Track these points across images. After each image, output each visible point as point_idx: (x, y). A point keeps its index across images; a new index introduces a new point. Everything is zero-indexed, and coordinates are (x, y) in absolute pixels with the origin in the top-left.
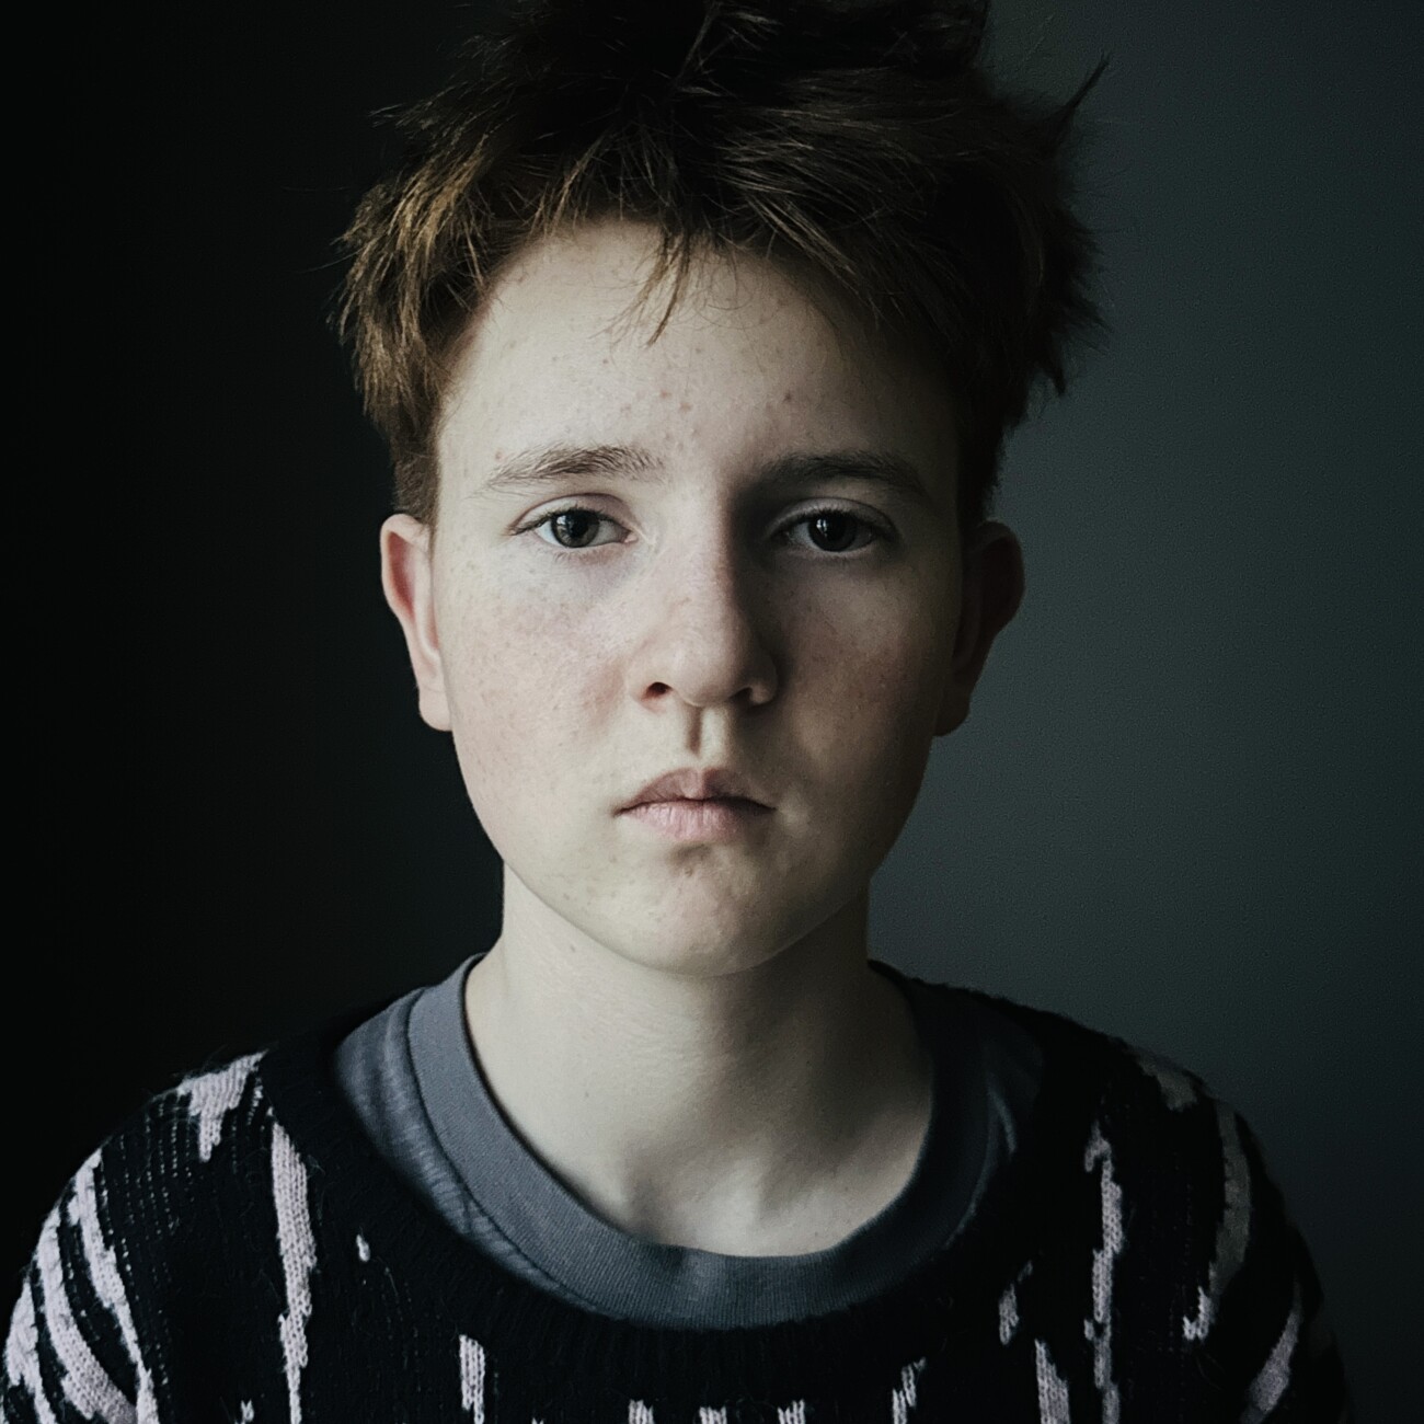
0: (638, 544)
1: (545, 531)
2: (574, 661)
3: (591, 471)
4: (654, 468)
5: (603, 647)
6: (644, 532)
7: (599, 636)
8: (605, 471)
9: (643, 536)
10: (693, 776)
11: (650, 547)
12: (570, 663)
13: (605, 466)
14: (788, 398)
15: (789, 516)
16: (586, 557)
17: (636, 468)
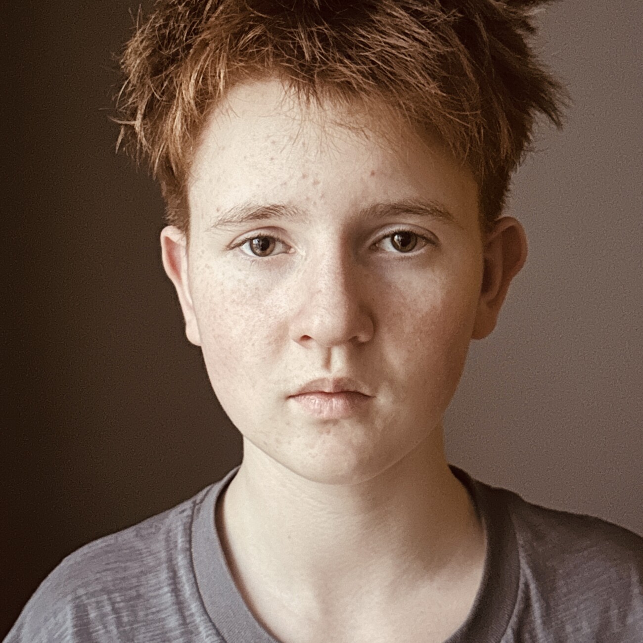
0: (296, 254)
1: (246, 247)
2: (263, 319)
3: (268, 218)
4: (301, 215)
5: (278, 312)
6: (299, 248)
7: (276, 306)
8: (274, 217)
9: (299, 250)
10: (327, 382)
11: (302, 256)
12: (260, 321)
13: (275, 214)
14: (373, 174)
15: (377, 235)
16: (267, 262)
17: (291, 214)
